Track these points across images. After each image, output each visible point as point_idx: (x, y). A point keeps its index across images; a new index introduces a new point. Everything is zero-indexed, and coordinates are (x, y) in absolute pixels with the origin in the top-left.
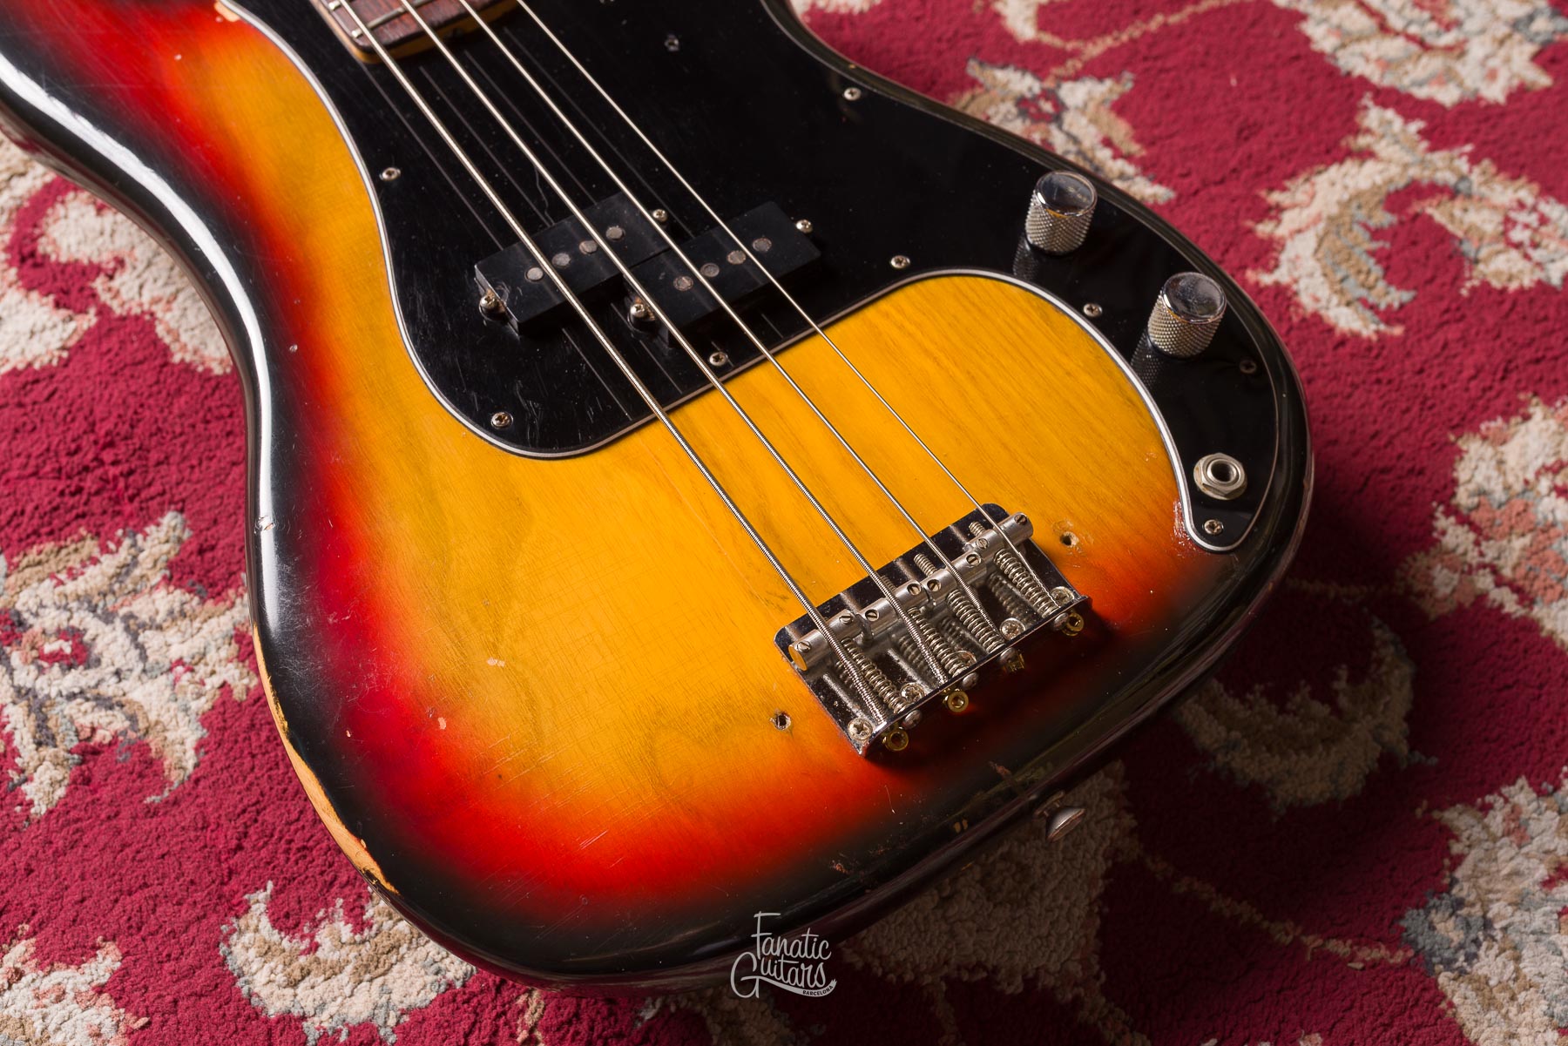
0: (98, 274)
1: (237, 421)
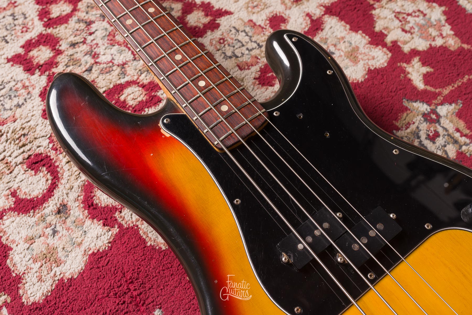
0: (116, 211)
1: (174, 269)
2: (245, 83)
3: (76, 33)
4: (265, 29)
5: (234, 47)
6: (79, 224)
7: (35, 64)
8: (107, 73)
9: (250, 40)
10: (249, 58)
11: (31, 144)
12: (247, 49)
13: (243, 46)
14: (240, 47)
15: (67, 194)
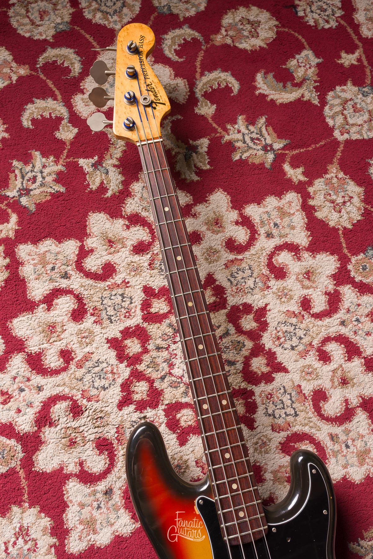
2: (271, 443)
3: (164, 336)
4: (307, 399)
5: (276, 406)
6: (117, 509)
7: (126, 353)
8: (175, 387)
9: (291, 405)
10: (283, 422)
11: (103, 428)
12: (285, 413)
13: (284, 408)
14: (280, 409)
15: (115, 482)
